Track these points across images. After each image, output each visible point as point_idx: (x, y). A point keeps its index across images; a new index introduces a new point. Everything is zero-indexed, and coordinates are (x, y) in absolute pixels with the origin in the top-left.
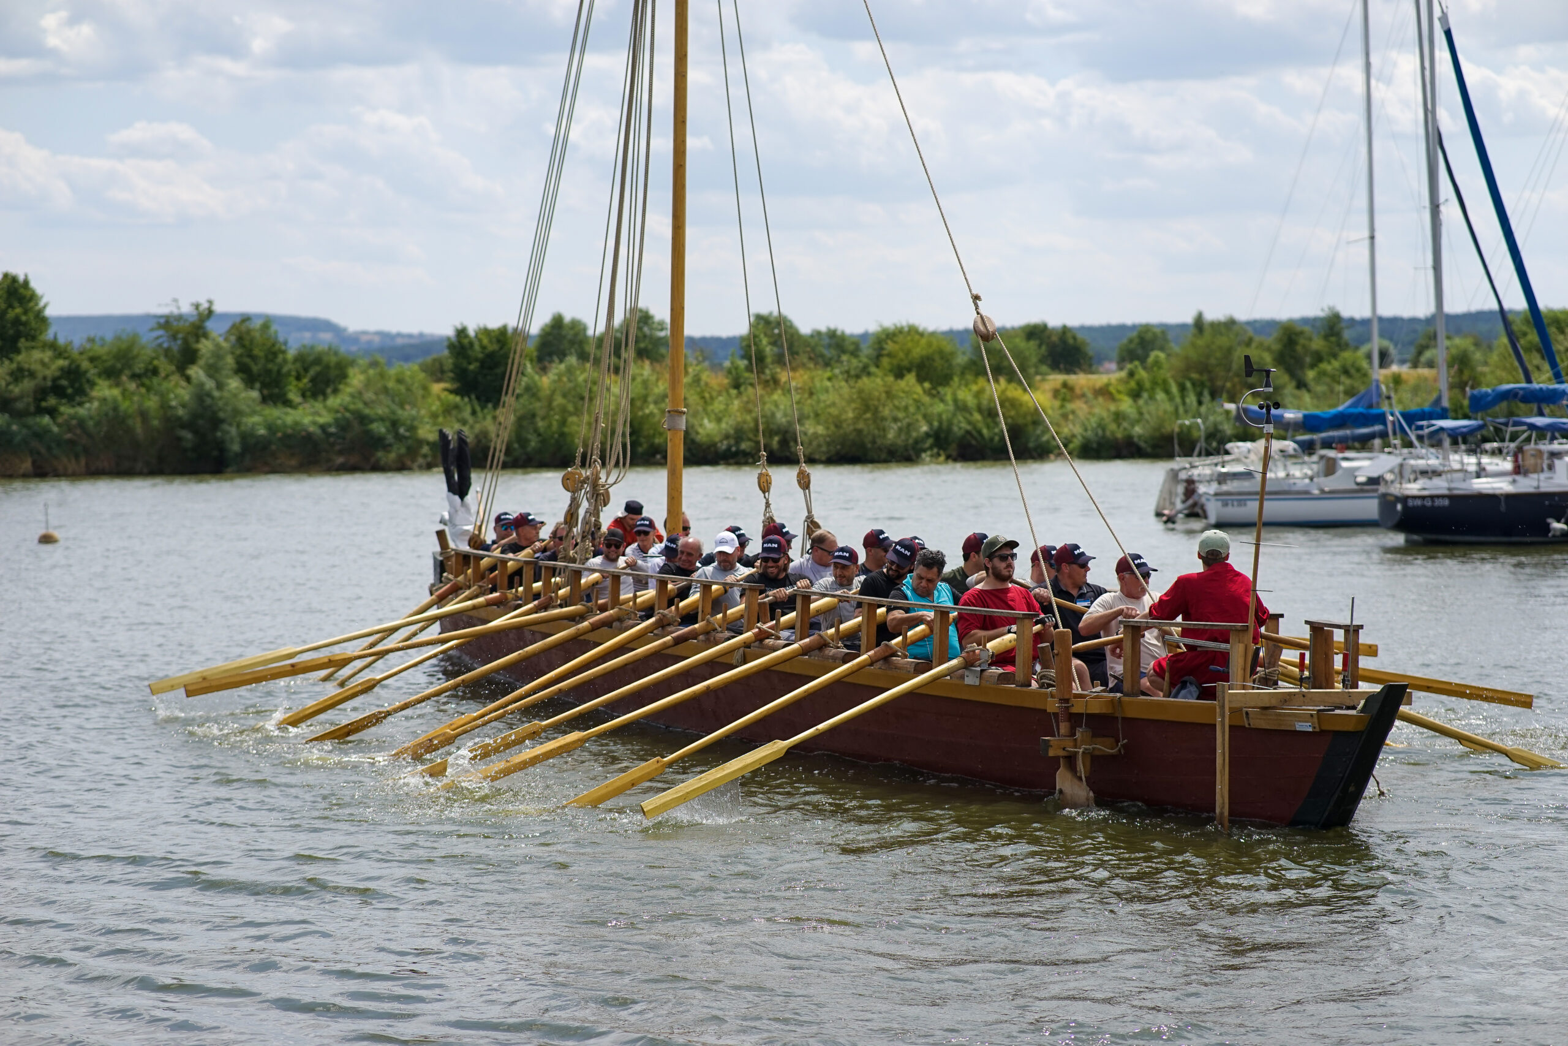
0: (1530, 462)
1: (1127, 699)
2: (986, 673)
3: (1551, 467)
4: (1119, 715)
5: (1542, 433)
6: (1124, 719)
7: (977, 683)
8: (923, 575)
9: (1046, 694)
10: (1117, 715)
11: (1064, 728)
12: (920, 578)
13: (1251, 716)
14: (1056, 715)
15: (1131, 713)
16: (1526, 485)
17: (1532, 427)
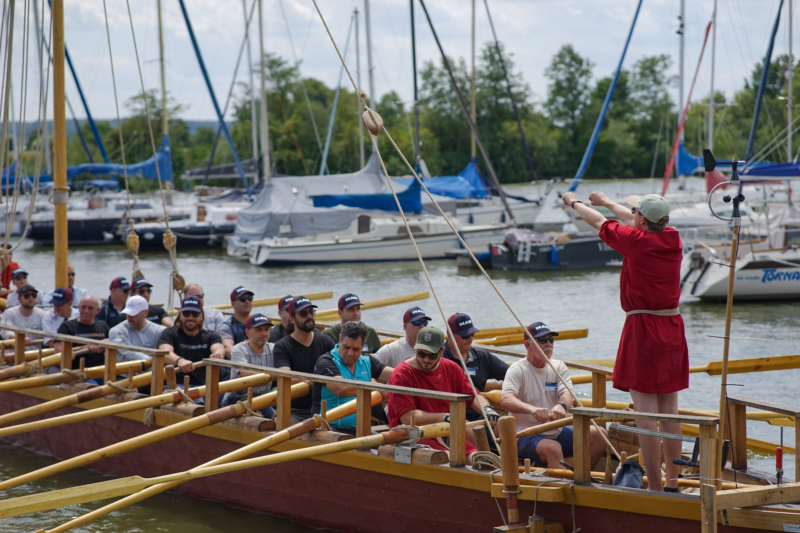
0: (96, 203)
1: (580, 488)
2: (417, 452)
3: (106, 206)
4: (572, 502)
5: (102, 189)
6: (577, 507)
7: (409, 462)
8: (349, 344)
9: (488, 477)
10: (569, 502)
11: (512, 514)
12: (347, 348)
13: (729, 514)
14: (502, 501)
15: (584, 502)
16: (94, 215)
17: (96, 186)
